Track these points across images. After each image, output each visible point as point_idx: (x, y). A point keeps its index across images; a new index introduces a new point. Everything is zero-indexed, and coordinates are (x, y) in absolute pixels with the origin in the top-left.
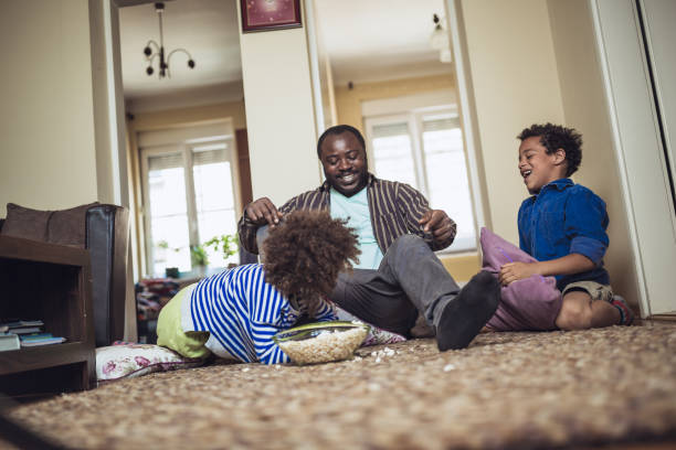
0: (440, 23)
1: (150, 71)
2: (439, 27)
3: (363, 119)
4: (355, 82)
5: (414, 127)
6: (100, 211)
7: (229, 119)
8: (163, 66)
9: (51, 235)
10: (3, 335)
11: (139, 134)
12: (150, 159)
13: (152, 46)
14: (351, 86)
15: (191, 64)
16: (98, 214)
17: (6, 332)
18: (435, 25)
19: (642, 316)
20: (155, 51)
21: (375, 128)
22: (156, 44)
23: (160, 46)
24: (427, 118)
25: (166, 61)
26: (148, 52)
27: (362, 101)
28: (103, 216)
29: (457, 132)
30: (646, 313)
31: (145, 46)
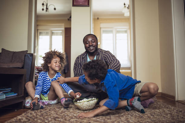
0: (125, 5)
1: (43, 10)
2: (125, 7)
3: (101, 28)
4: (99, 18)
5: (114, 32)
6: (29, 55)
7: (63, 24)
8: (47, 9)
9: (13, 59)
10: (1, 94)
11: (37, 25)
12: (40, 33)
13: (44, 3)
14: (98, 18)
15: (55, 9)
16: (28, 56)
17: (2, 93)
18: (124, 6)
19: (175, 100)
20: (45, 4)
21: (103, 31)
22: (45, 2)
23: (46, 3)
24: (118, 30)
25: (48, 7)
26: (43, 4)
27: (101, 23)
28: (30, 57)
29: (126, 35)
30: (176, 99)
31: (42, 3)
